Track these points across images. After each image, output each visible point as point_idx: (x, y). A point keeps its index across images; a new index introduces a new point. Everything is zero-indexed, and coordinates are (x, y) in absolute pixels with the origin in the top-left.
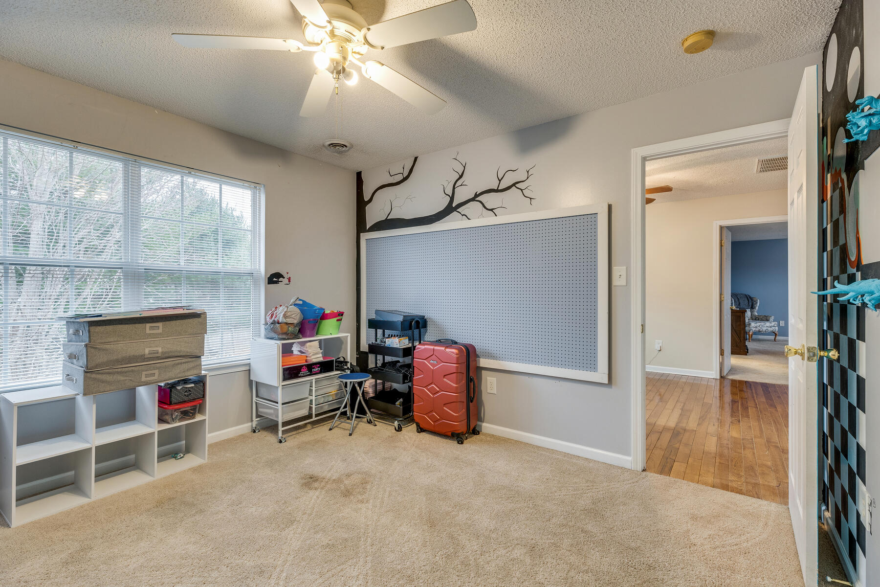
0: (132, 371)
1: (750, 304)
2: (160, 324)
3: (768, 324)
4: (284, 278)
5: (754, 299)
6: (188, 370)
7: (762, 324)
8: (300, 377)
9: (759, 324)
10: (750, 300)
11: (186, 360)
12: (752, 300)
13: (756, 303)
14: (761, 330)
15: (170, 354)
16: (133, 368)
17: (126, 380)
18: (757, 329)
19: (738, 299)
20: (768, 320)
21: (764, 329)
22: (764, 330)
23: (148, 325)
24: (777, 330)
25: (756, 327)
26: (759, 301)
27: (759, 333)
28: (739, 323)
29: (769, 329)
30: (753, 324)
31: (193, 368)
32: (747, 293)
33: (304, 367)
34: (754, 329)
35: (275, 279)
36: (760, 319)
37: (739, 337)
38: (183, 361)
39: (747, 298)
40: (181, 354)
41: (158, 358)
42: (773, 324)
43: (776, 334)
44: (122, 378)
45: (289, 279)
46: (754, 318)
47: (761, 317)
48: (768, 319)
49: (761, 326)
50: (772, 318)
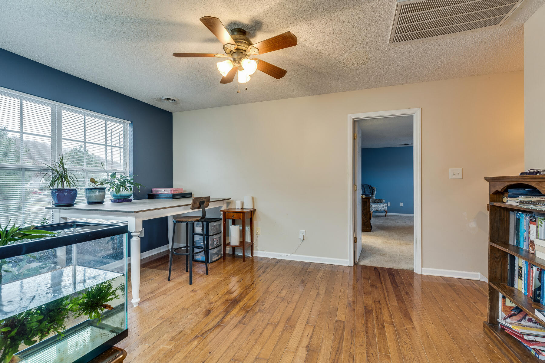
1: (371, 191)
3: (382, 205)
5: (374, 188)
7: (379, 205)
9: (377, 205)
10: (371, 189)
12: (372, 189)
13: (375, 191)
14: (378, 209)
18: (376, 209)
19: (364, 188)
20: (381, 203)
21: (380, 208)
22: (380, 210)
24: (387, 209)
25: (375, 208)
26: (376, 189)
27: (377, 211)
28: (366, 207)
29: (382, 208)
30: (373, 206)
32: (369, 184)
34: (374, 209)
36: (377, 202)
37: (366, 218)
39: (369, 187)
42: (385, 204)
43: (386, 212)
46: (373, 201)
47: (378, 200)
48: (381, 201)
49: (378, 207)
50: (384, 201)
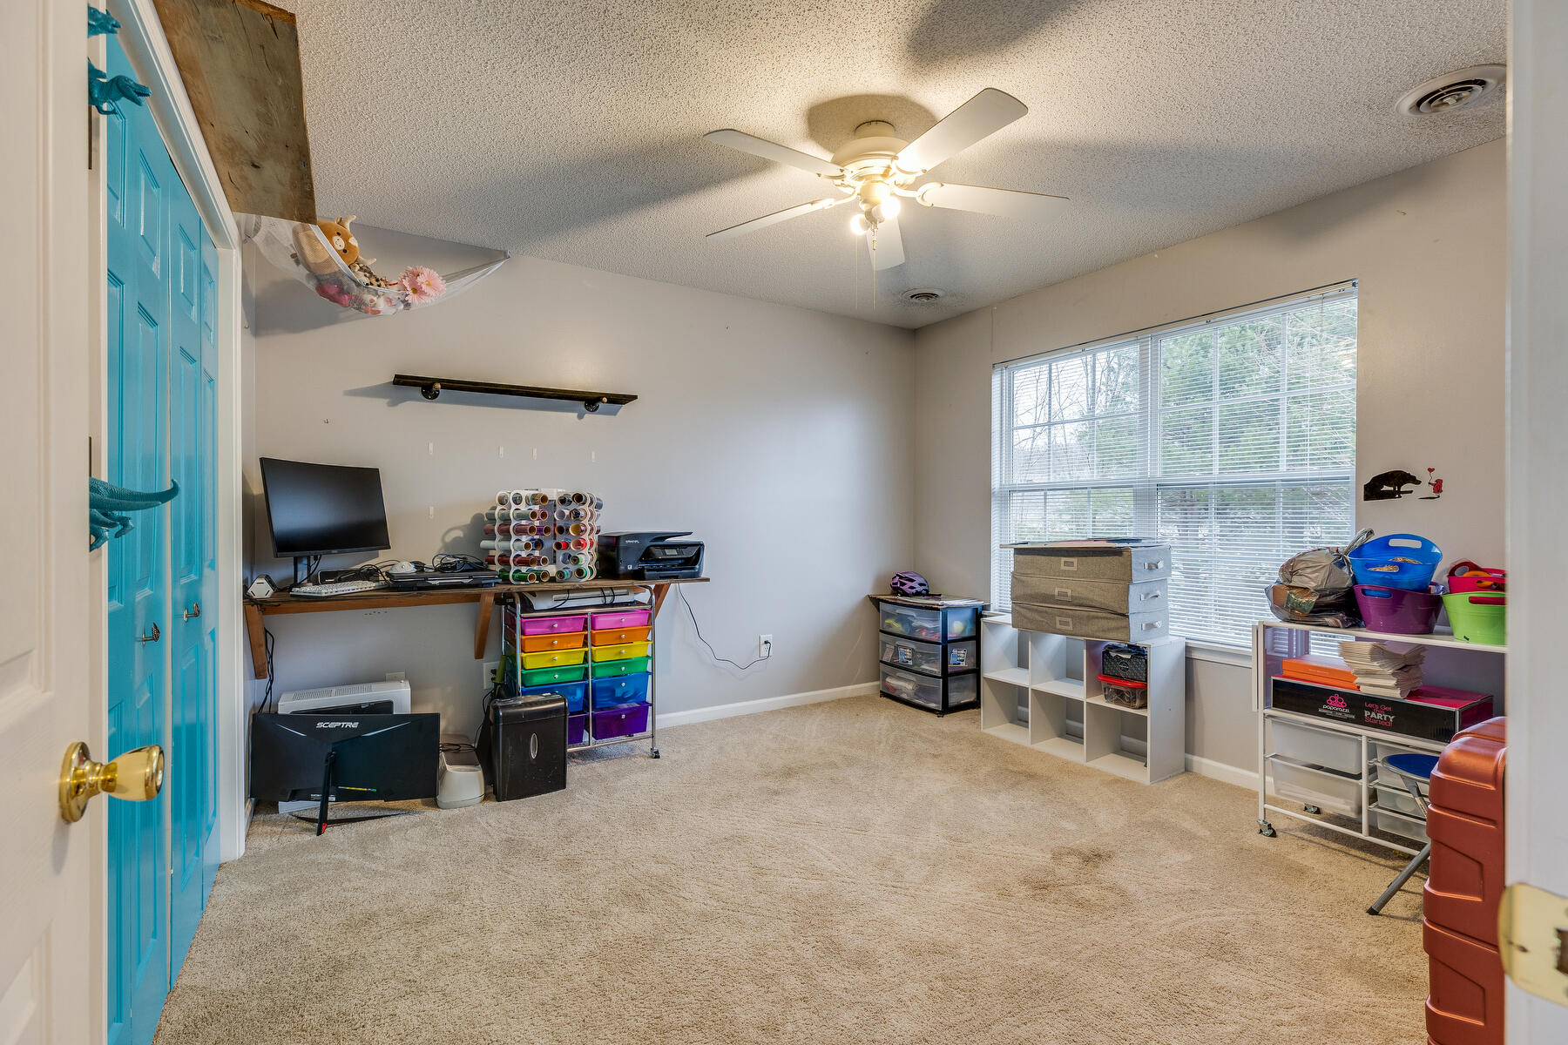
0: (1046, 612)
2: (1074, 560)
4: (1418, 482)
6: (1109, 630)
8: (1324, 715)
11: (1104, 615)
15: (1085, 602)
16: (1050, 610)
17: (1043, 621)
23: (1063, 559)
31: (1118, 629)
33: (1337, 697)
35: (1385, 488)
38: (1100, 614)
40: (1094, 604)
41: (1068, 603)
44: (1040, 619)
45: (1438, 487)
